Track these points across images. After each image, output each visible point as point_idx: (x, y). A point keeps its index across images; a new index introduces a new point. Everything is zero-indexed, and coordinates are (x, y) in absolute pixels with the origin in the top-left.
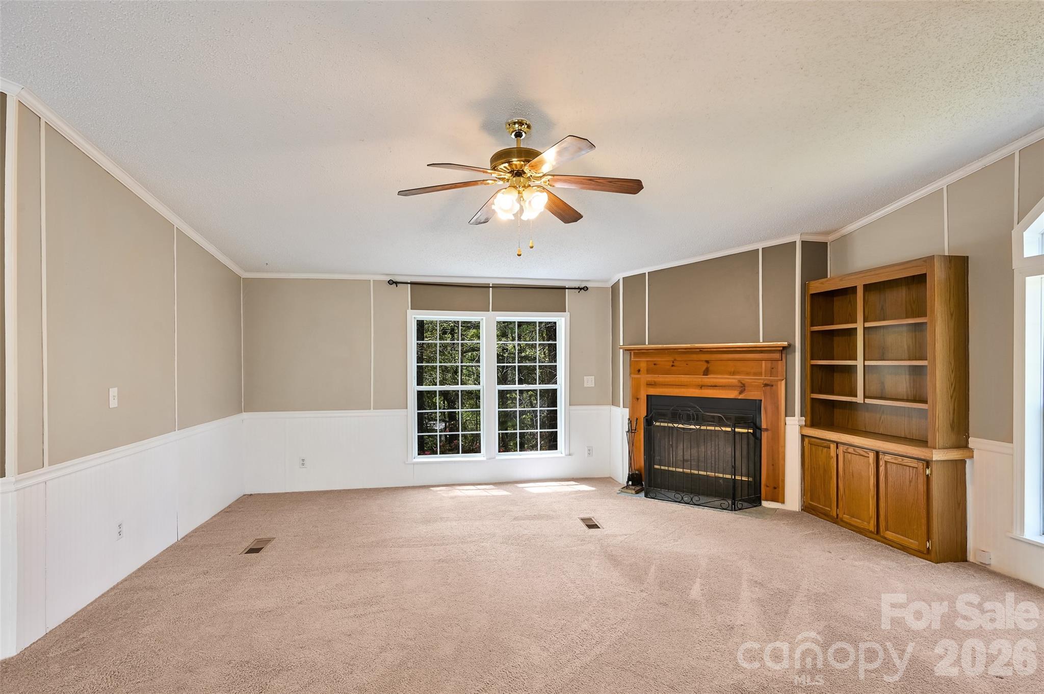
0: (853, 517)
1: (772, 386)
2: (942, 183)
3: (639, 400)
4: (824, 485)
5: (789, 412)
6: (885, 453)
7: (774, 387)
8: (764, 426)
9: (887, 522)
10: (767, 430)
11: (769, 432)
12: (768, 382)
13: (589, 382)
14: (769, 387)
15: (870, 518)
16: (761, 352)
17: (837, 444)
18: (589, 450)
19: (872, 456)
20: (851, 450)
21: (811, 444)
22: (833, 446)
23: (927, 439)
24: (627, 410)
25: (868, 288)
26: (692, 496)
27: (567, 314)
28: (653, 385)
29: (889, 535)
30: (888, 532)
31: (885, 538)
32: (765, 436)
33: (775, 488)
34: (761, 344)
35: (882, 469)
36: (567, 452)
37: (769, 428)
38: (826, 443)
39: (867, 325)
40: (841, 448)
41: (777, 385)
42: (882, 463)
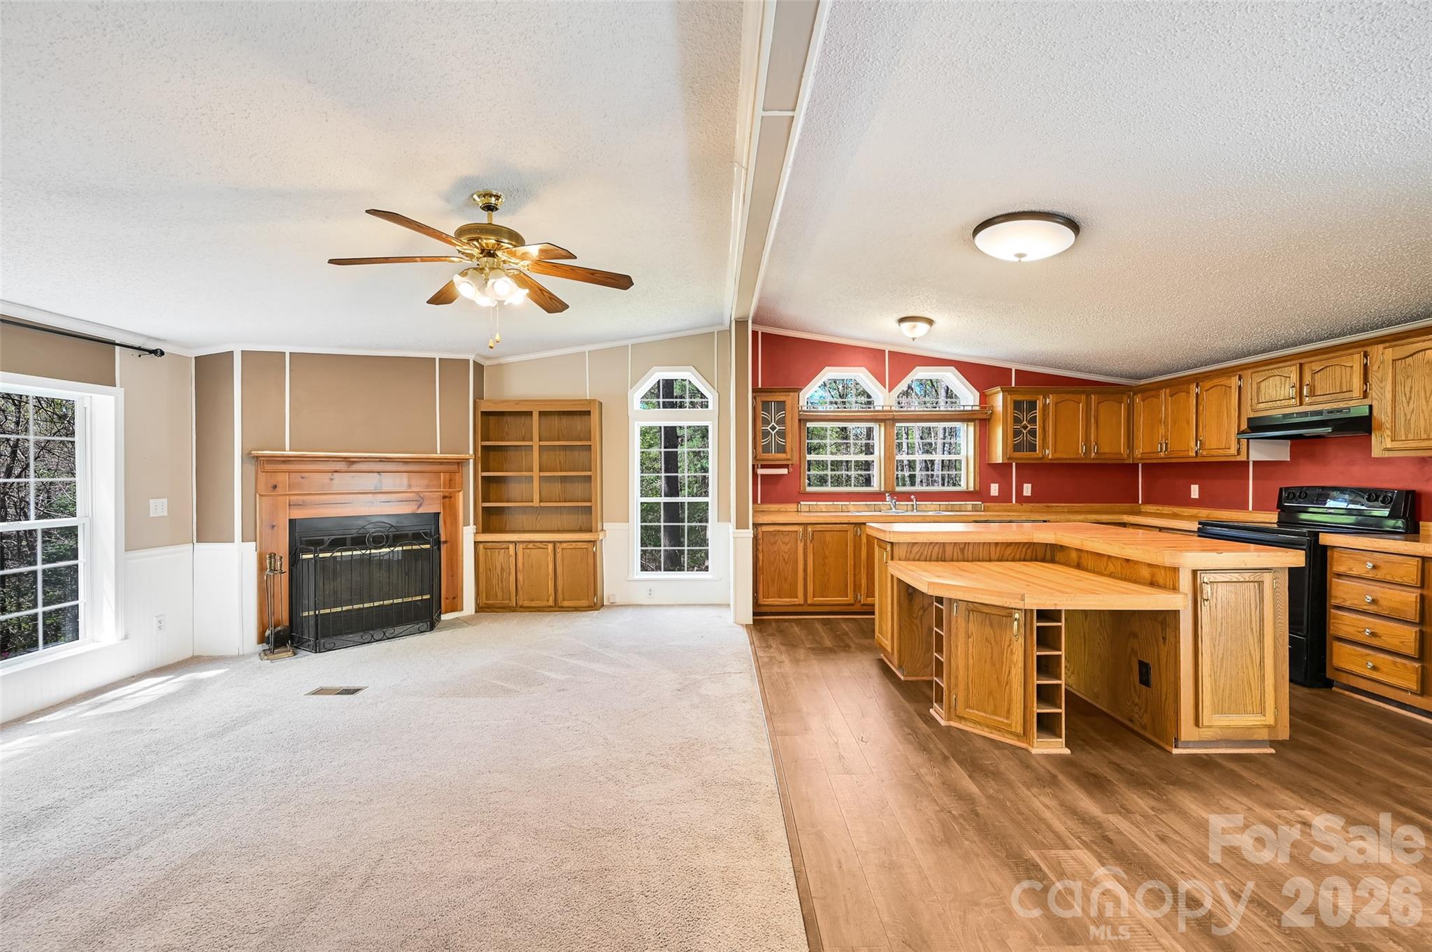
0: (533, 600)
1: (451, 497)
2: (587, 348)
3: (275, 528)
4: (502, 582)
5: (467, 524)
6: (561, 542)
7: (453, 499)
8: (443, 539)
9: (563, 594)
10: (446, 542)
11: (448, 544)
12: (447, 494)
13: (158, 508)
14: (447, 499)
15: (549, 596)
16: (441, 463)
17: (515, 543)
18: (160, 622)
19: (550, 546)
20: (531, 546)
21: (485, 549)
22: (511, 547)
23: (592, 528)
24: (252, 546)
25: (541, 413)
26: (384, 630)
27: (119, 391)
28: (300, 505)
29: (566, 604)
30: (564, 602)
31: (562, 607)
32: (443, 548)
33: (454, 598)
34: (438, 455)
35: (559, 556)
36: (121, 634)
37: (448, 540)
38: (504, 546)
39: (542, 443)
40: (520, 547)
41: (455, 497)
42: (559, 550)
